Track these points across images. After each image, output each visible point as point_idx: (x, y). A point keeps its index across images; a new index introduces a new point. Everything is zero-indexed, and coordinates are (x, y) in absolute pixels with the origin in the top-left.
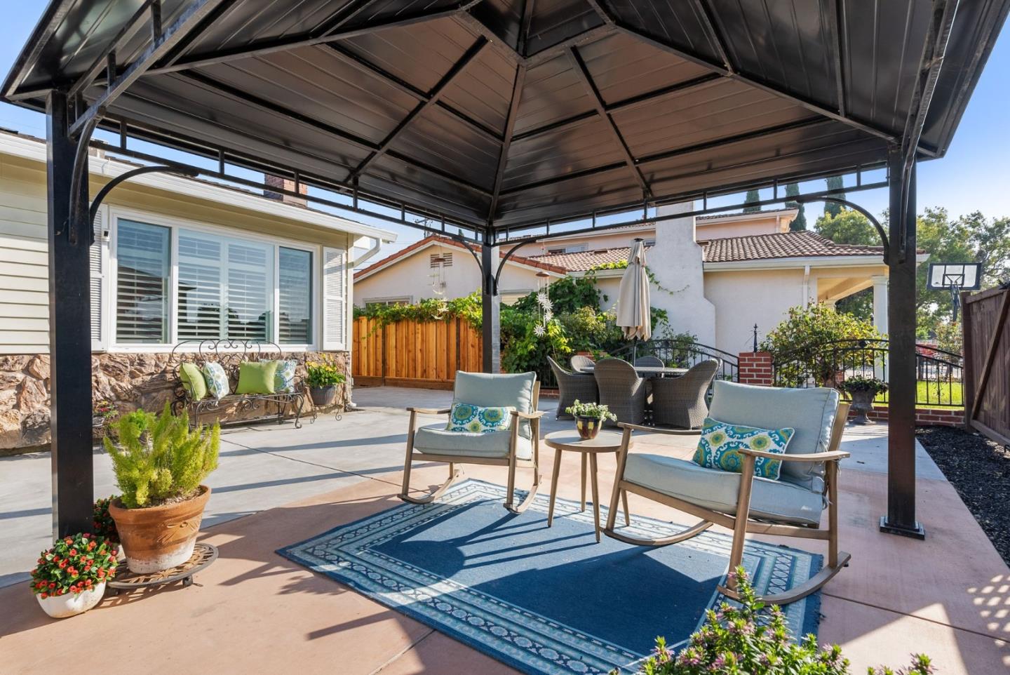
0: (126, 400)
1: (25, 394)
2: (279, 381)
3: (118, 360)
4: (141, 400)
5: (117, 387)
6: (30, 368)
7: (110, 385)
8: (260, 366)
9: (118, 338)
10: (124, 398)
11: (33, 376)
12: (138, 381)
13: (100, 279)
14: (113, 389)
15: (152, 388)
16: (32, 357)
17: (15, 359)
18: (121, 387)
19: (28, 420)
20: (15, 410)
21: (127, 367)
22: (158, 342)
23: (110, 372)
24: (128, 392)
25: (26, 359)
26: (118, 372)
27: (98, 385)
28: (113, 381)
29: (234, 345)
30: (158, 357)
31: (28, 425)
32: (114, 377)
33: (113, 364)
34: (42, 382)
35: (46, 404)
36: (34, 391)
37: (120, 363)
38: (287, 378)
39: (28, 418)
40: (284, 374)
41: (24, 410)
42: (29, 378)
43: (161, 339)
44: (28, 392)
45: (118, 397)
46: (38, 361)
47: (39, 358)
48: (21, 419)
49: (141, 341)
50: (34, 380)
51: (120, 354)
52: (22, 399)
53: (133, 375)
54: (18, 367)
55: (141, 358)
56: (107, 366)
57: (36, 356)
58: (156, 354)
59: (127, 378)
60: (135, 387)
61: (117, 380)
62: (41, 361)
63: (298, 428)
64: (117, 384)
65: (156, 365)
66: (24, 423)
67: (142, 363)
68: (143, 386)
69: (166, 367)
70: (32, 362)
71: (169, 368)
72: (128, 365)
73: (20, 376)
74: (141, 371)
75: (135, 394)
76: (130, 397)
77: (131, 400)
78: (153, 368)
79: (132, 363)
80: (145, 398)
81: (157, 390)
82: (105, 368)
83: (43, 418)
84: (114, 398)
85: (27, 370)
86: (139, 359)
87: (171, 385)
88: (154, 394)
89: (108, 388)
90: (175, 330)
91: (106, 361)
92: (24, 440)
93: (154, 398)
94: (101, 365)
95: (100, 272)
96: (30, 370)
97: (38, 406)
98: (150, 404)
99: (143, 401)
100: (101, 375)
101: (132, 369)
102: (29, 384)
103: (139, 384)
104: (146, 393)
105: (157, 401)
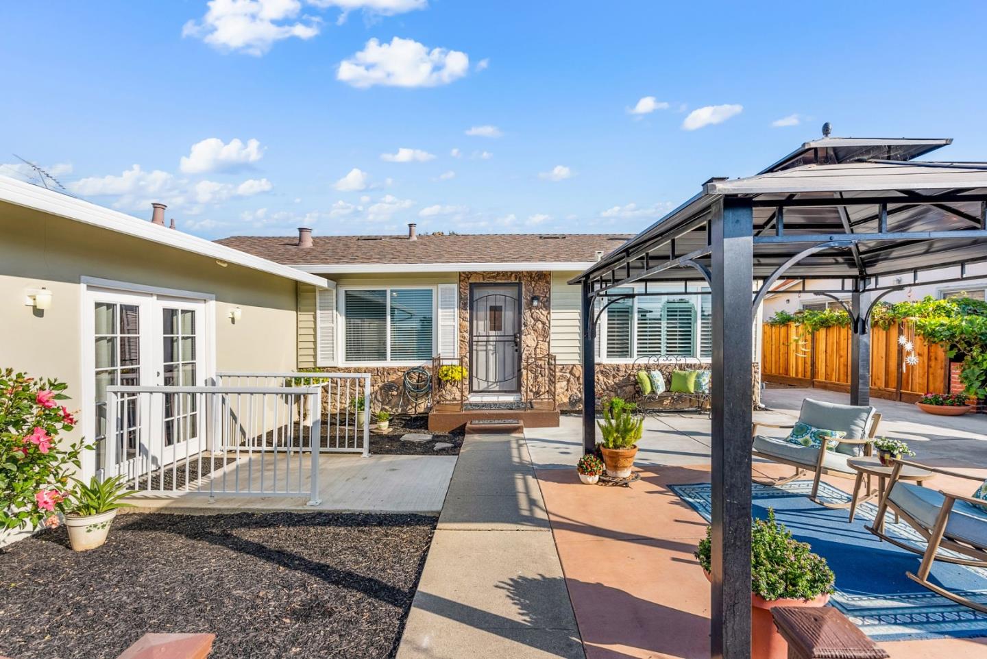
1: (570, 384)
2: (698, 385)
3: (607, 368)
5: (607, 383)
6: (572, 371)
8: (686, 374)
9: (608, 355)
10: (610, 389)
11: (574, 376)
12: (617, 380)
13: (600, 324)
14: (605, 384)
15: (623, 384)
17: (567, 367)
18: (609, 383)
20: (566, 392)
22: (626, 357)
23: (603, 374)
24: (612, 386)
25: (571, 367)
26: (608, 375)
27: (598, 381)
28: (605, 380)
29: (669, 359)
30: (627, 366)
32: (606, 377)
33: (605, 370)
35: (577, 390)
36: (574, 383)
37: (609, 370)
38: (704, 383)
39: (571, 396)
40: (701, 380)
41: (570, 392)
42: (572, 376)
43: (626, 355)
45: (607, 388)
48: (569, 396)
49: (615, 356)
51: (608, 364)
52: (569, 387)
53: (614, 377)
54: (568, 371)
55: (619, 367)
56: (602, 371)
57: (574, 365)
58: (625, 365)
59: (611, 378)
60: (615, 383)
61: (607, 379)
62: (577, 368)
64: (607, 381)
65: (626, 372)
66: (570, 399)
67: (619, 370)
68: (619, 383)
69: (630, 373)
70: (573, 368)
71: (632, 373)
72: (612, 371)
73: (568, 375)
74: (619, 375)
75: (615, 388)
76: (612, 389)
77: (613, 391)
78: (624, 373)
79: (614, 369)
81: (626, 386)
82: (602, 372)
85: (571, 373)
87: (633, 383)
88: (624, 388)
89: (603, 383)
90: (636, 350)
91: (602, 368)
92: (570, 407)
93: (624, 390)
94: (599, 370)
97: (575, 391)
98: (622, 394)
99: (619, 391)
100: (600, 375)
101: (614, 373)
102: (572, 379)
103: (617, 382)
104: (620, 387)
105: (625, 393)
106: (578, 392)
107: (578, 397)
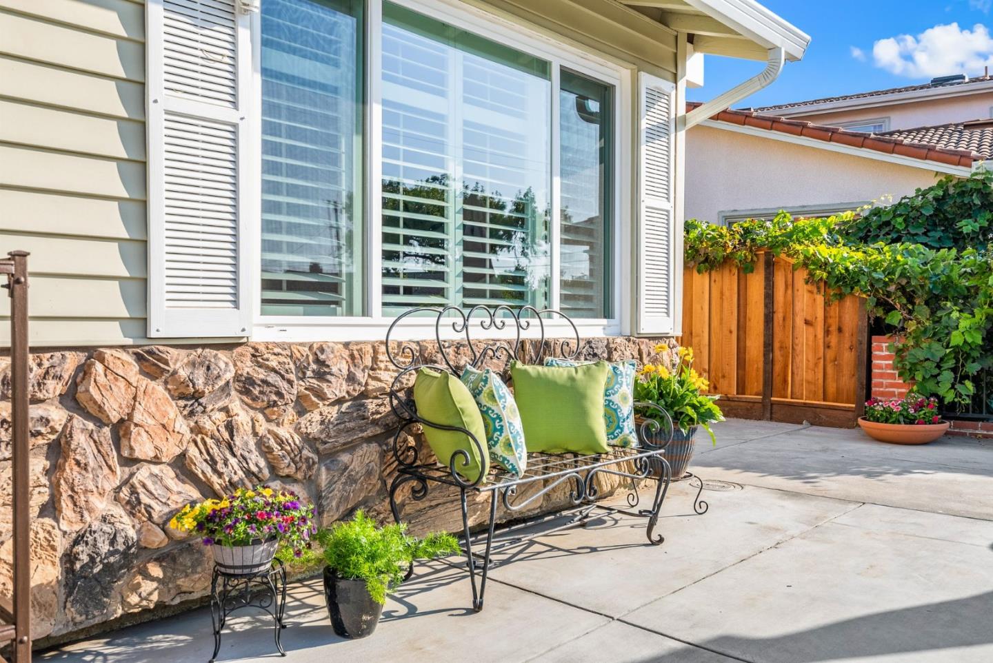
0: (288, 476)
1: (71, 471)
2: (610, 417)
4: (318, 475)
5: (272, 443)
6: (81, 388)
7: (255, 434)
8: (572, 379)
9: (264, 301)
10: (286, 471)
11: (88, 416)
12: (312, 423)
13: (235, 126)
14: (262, 445)
15: (342, 440)
16: (82, 357)
17: (46, 364)
18: (281, 442)
19: (79, 548)
20: (48, 521)
21: (290, 382)
22: (334, 314)
23: (255, 399)
25: (72, 361)
26: (274, 397)
27: (232, 436)
30: (353, 352)
31: (78, 566)
32: (262, 411)
33: (261, 374)
34: (107, 431)
35: (116, 499)
36: (92, 463)
37: (276, 372)
38: (624, 411)
39: (76, 542)
40: (615, 398)
41: (69, 523)
42: (78, 422)
43: (337, 303)
44: (78, 463)
45: (273, 468)
46: (99, 367)
47: (102, 361)
48: (62, 544)
49: (300, 308)
50: (91, 426)
51: (277, 345)
52: (64, 487)
54: (54, 388)
55: (322, 357)
56: (250, 381)
57: (93, 352)
58: (346, 345)
59: (290, 413)
60: (309, 440)
61: (269, 420)
62: (107, 368)
63: (653, 544)
64: (269, 431)
65: (351, 378)
66: (69, 558)
68: (323, 436)
69: (367, 384)
70: (84, 371)
71: (373, 384)
72: (292, 377)
73: (58, 415)
74: (321, 396)
75: (307, 459)
76: (297, 469)
77: (299, 476)
78: (345, 387)
79: (302, 371)
80: (328, 469)
81: (350, 447)
82: (246, 385)
83: (113, 542)
84: (266, 472)
85: (72, 399)
86: (318, 361)
87: (379, 430)
88: (345, 458)
89: (252, 444)
90: (377, 277)
91: (248, 368)
92: (72, 612)
93: (346, 468)
94: (237, 378)
95: (235, 104)
96: (81, 397)
97: (102, 505)
98: (339, 486)
99: (324, 477)
100: (236, 403)
101: (299, 387)
102: (80, 439)
103: (314, 429)
104: (328, 457)
105: (352, 480)
106: (118, 511)
107: (120, 540)
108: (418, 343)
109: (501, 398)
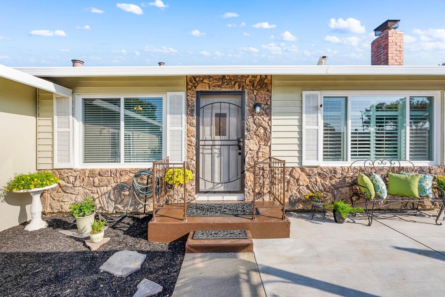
0: (328, 191)
1: (290, 186)
2: (421, 189)
3: (325, 170)
4: (334, 192)
5: (324, 185)
6: (292, 173)
7: (321, 183)
8: (406, 178)
9: (323, 158)
10: (327, 190)
11: (293, 177)
12: (333, 182)
13: (318, 129)
14: (322, 185)
15: (340, 186)
16: (292, 168)
17: (287, 169)
18: (326, 185)
19: (291, 197)
20: (287, 193)
21: (328, 174)
22: (339, 160)
23: (321, 176)
24: (329, 188)
25: (291, 169)
26: (325, 177)
27: (317, 183)
28: (323, 182)
29: (384, 162)
30: (343, 169)
31: (291, 200)
32: (323, 179)
33: (322, 172)
34: (295, 180)
35: (297, 191)
36: (293, 185)
37: (326, 172)
38: (427, 188)
39: (291, 196)
40: (424, 184)
41: (290, 193)
42: (291, 178)
43: (341, 158)
44: (291, 185)
45: (324, 189)
46: (294, 170)
47: (295, 169)
48: (289, 196)
49: (331, 159)
50: (293, 179)
51: (326, 167)
52: (289, 188)
53: (331, 179)
54: (288, 173)
55: (335, 170)
57: (293, 168)
58: (341, 167)
59: (328, 180)
60: (332, 184)
61: (324, 180)
62: (295, 170)
63: (438, 225)
64: (324, 183)
65: (342, 174)
66: (290, 199)
67: (335, 172)
68: (336, 185)
69: (346, 175)
70: (292, 170)
71: (348, 175)
72: (329, 173)
73: (288, 177)
74: (335, 177)
75: (332, 189)
76: (330, 190)
77: (330, 191)
78: (340, 176)
79: (331, 172)
80: (337, 191)
81: (342, 187)
82: (319, 174)
83: (296, 197)
84: (323, 190)
85: (290, 175)
86: (334, 170)
87: (349, 185)
88: (341, 189)
89: (320, 184)
90: (349, 153)
91: (320, 171)
92: (290, 207)
93: (341, 191)
94: (318, 173)
95: (318, 126)
96: (292, 174)
97: (295, 191)
98: (339, 194)
99: (336, 192)
100: (317, 177)
101: (330, 175)
102: (291, 181)
103: (334, 183)
104: (337, 189)
105: (342, 194)
106: (297, 193)
107: (297, 197)
108: (360, 167)
109: (379, 182)
